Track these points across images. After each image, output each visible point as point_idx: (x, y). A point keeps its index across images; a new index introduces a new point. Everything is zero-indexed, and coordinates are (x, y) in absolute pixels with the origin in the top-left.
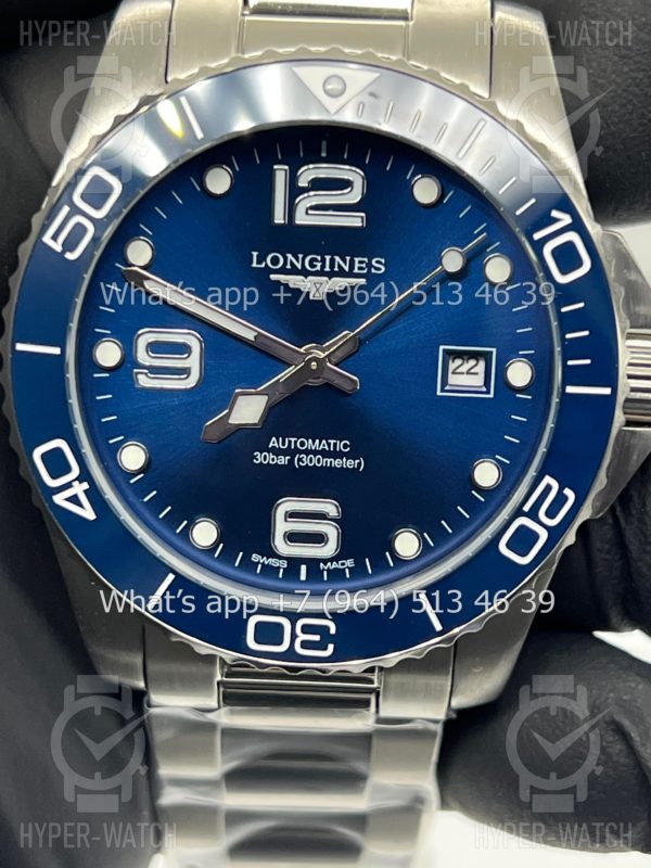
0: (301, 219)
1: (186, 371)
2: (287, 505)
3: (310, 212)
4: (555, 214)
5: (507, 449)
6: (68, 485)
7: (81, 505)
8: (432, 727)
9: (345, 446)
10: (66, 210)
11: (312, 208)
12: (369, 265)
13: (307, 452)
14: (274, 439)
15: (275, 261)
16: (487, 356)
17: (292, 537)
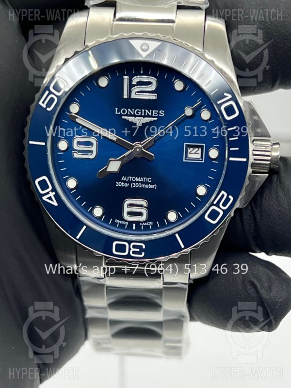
0: (133, 96)
1: (91, 152)
2: (128, 201)
3: (137, 93)
4: (225, 94)
5: (209, 181)
6: (48, 193)
7: (52, 200)
8: (184, 286)
9: (150, 180)
10: (47, 92)
11: (138, 92)
12: (159, 113)
13: (136, 182)
14: (123, 177)
15: (124, 111)
16: (202, 147)
17: (131, 213)
